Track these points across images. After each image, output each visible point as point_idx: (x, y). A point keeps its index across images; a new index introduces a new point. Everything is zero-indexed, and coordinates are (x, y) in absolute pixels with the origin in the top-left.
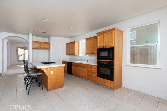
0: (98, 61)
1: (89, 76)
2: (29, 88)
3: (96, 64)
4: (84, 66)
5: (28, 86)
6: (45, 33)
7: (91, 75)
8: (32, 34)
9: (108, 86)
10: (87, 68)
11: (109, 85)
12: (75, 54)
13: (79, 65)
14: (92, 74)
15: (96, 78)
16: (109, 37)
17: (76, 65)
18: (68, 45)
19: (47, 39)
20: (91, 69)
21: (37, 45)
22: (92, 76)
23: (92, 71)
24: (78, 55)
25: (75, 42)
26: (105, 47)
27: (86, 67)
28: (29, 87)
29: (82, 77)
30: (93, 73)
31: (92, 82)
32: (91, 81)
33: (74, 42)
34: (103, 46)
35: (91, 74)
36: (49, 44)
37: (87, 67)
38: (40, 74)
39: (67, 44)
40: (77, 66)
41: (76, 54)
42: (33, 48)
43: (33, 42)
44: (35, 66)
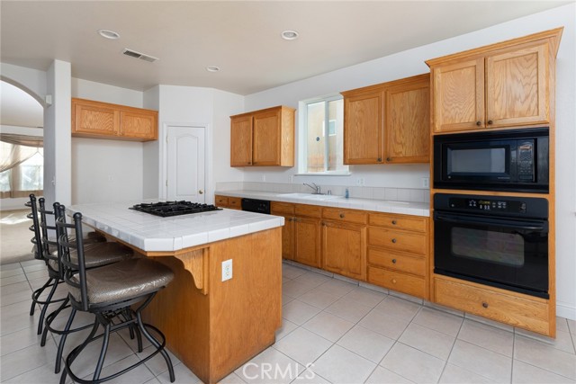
0: (436, 197)
1: (376, 266)
2: (42, 306)
3: (426, 212)
4: (348, 217)
5: (39, 300)
6: (144, 58)
7: (394, 261)
8: (69, 65)
9: (513, 321)
10: (364, 230)
11: (513, 318)
12: (279, 165)
13: (313, 214)
14: (399, 258)
15: (423, 277)
16: (514, 77)
17: (297, 215)
18: (243, 125)
19: (142, 93)
20: (391, 235)
21: (92, 121)
22: (398, 266)
23: (397, 245)
24: (293, 166)
25: (280, 108)
26: (483, 129)
27: (360, 225)
28: (42, 303)
29: (336, 271)
30: (408, 251)
31: (392, 293)
32: (388, 289)
33: (275, 111)
34: (472, 119)
35: (392, 257)
36: (153, 115)
37: (364, 225)
38: (156, 283)
39: (233, 118)
40: (303, 216)
41: (285, 162)
42: (74, 135)
43: (77, 103)
44: (95, 222)
